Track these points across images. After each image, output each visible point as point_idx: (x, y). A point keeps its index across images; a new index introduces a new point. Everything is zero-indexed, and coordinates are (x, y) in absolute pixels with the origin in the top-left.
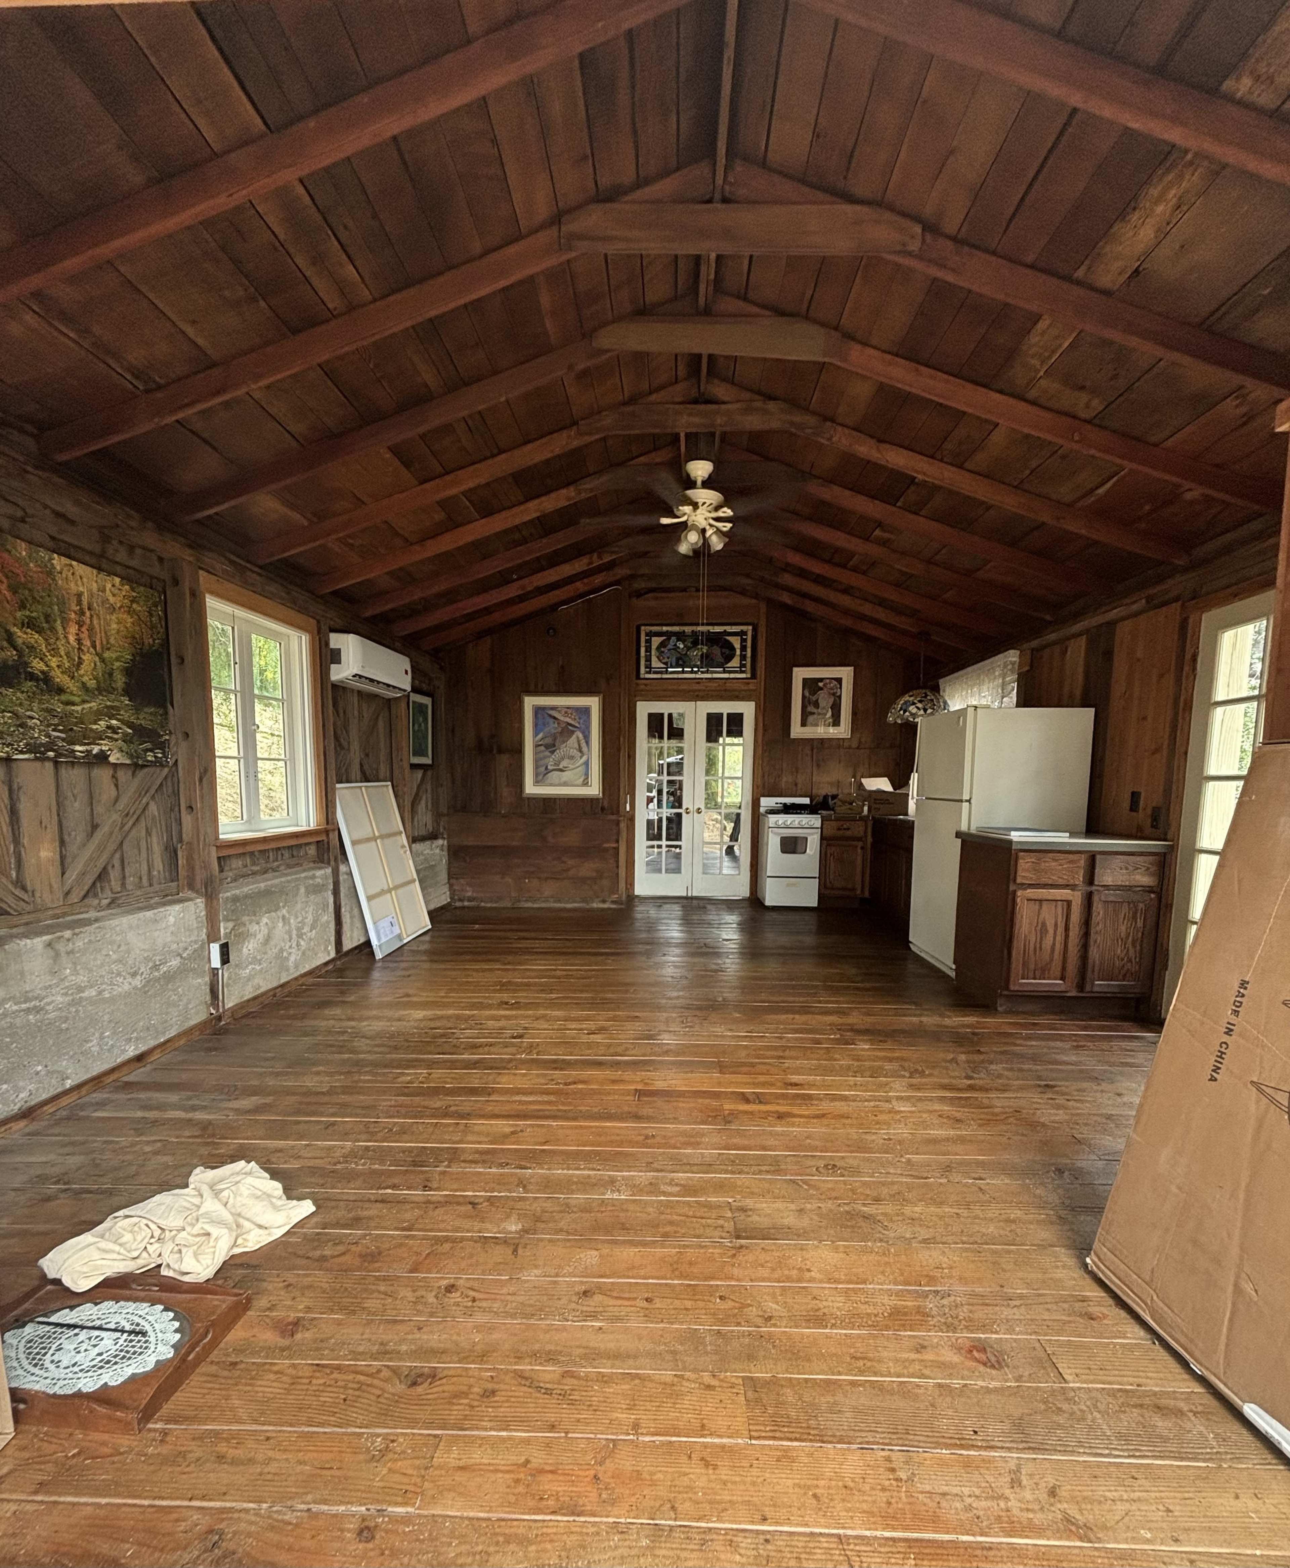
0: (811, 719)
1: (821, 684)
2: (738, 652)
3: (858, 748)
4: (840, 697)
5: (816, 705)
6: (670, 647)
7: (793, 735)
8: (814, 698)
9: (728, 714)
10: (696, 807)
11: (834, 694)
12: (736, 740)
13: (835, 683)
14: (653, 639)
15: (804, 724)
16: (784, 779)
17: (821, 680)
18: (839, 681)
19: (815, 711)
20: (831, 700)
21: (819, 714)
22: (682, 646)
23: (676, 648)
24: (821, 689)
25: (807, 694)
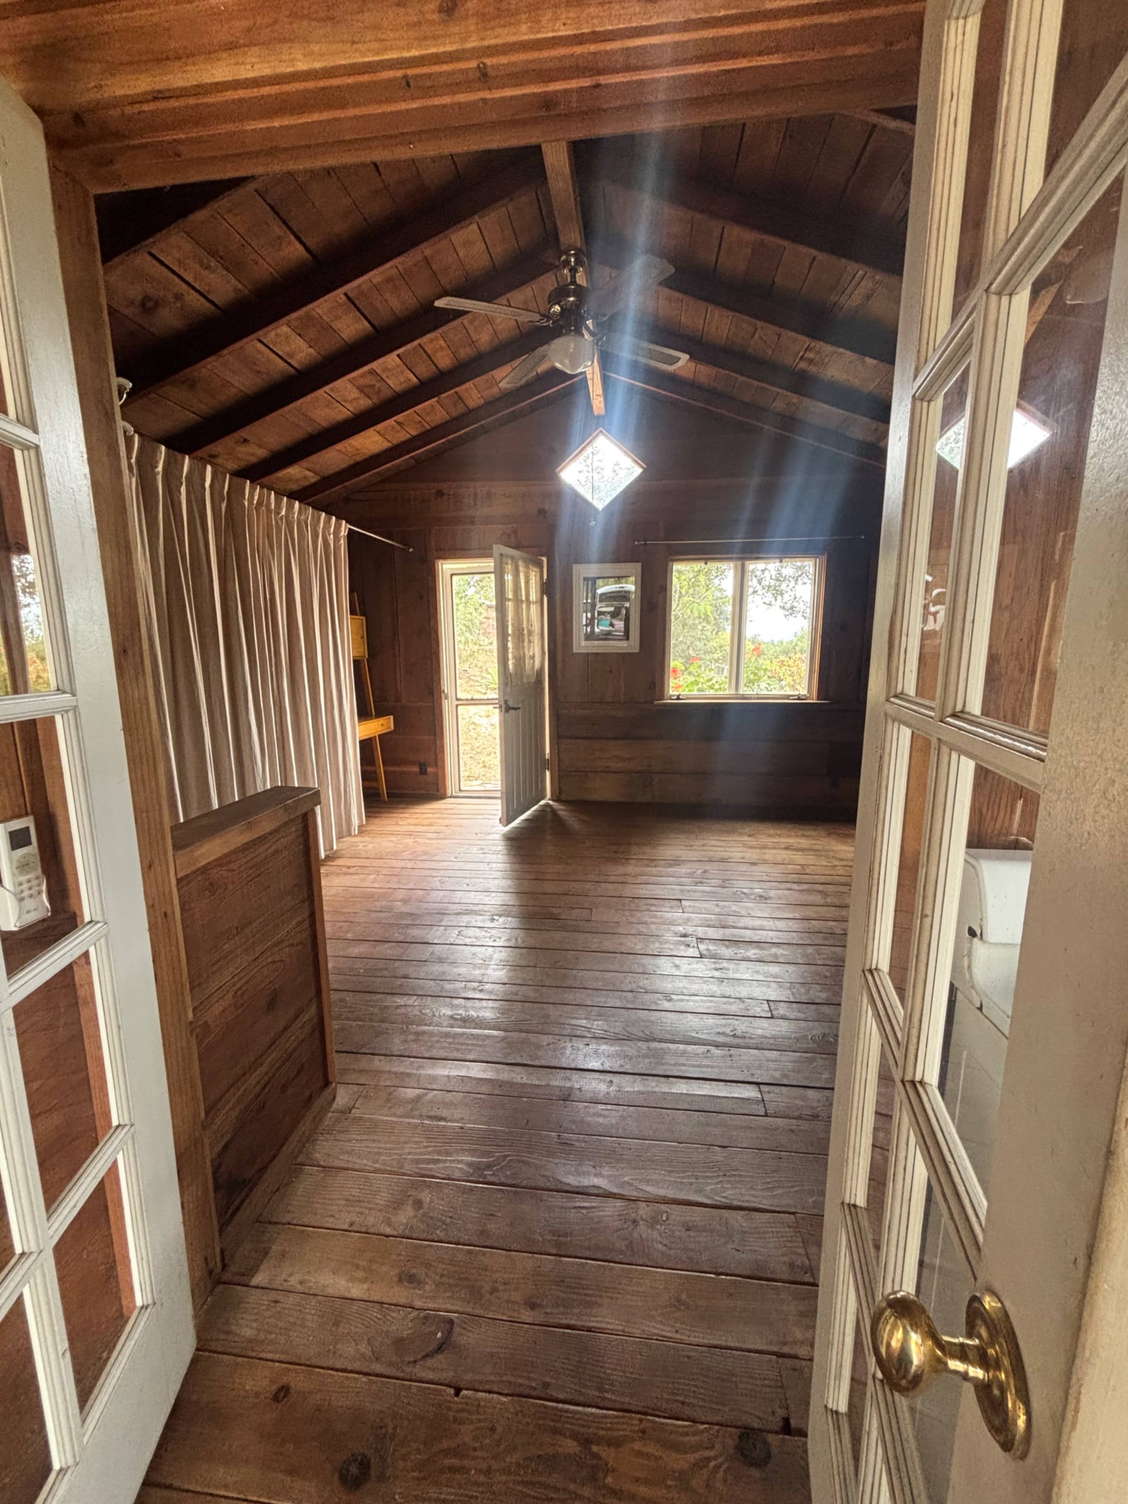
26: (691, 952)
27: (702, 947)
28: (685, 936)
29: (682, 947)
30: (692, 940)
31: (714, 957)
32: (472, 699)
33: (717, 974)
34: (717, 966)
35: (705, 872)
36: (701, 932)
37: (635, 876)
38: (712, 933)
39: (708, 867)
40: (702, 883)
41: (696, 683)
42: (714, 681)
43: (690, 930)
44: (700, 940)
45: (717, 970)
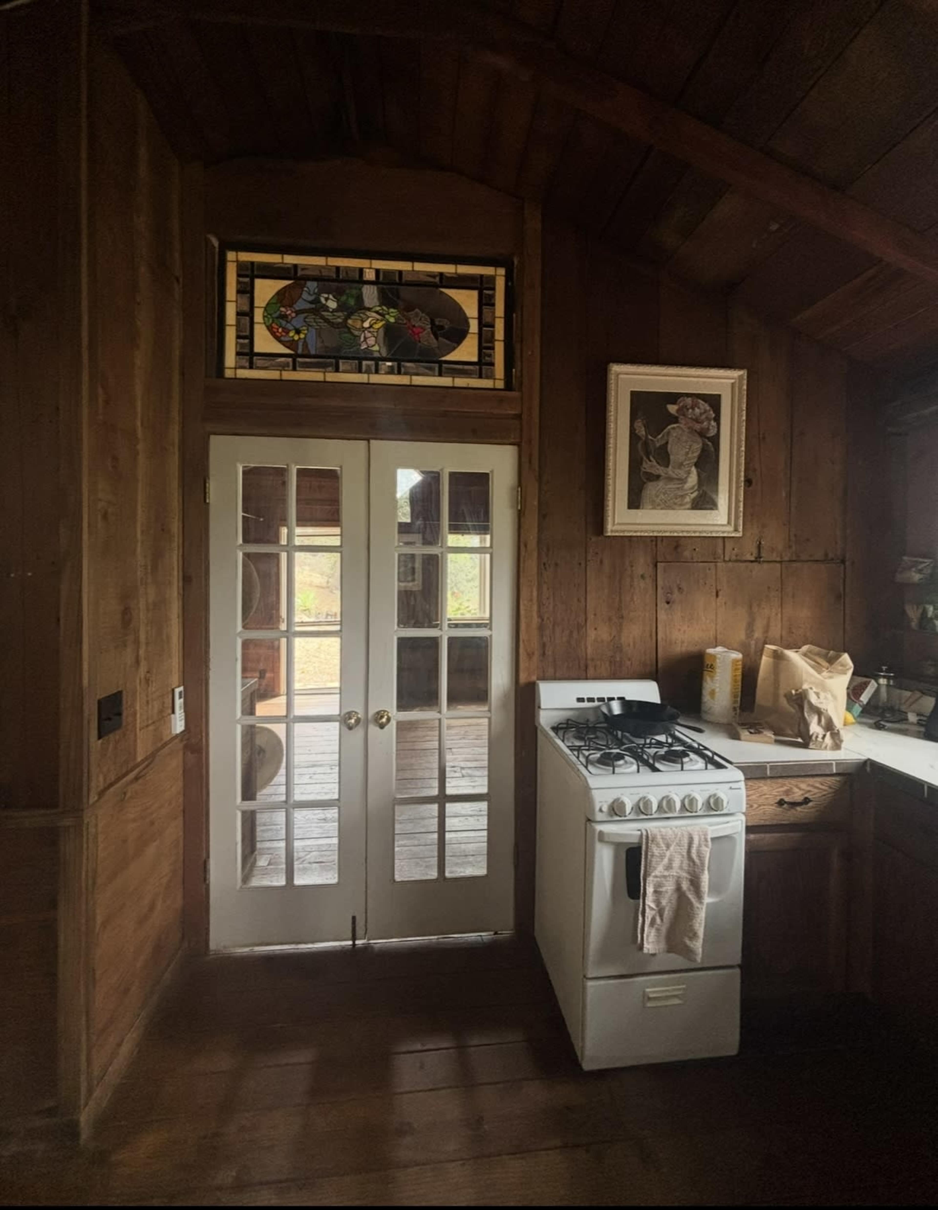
0: (651, 490)
1: (672, 409)
2: (474, 326)
3: (758, 560)
4: (716, 440)
5: (664, 457)
6: (300, 305)
7: (612, 528)
8: (659, 440)
9: (452, 475)
10: (372, 712)
11: (702, 434)
12: (473, 540)
13: (704, 406)
14: (259, 283)
15: (634, 502)
16: (592, 634)
17: (673, 397)
18: (714, 401)
19: (660, 470)
20: (697, 447)
21: (670, 479)
22: (332, 304)
23: (317, 308)
24: (675, 420)
25: (642, 431)
26: (457, 775)
27: (464, 772)
28: (453, 767)
29: (453, 773)
30: (458, 769)
31: (470, 776)
32: (302, 622)
33: (473, 784)
34: (472, 780)
35: (466, 732)
36: (462, 764)
37: (424, 736)
38: (469, 764)
39: (467, 728)
40: (464, 738)
41: (459, 609)
42: (470, 608)
43: (456, 764)
44: (462, 768)
45: (472, 782)
